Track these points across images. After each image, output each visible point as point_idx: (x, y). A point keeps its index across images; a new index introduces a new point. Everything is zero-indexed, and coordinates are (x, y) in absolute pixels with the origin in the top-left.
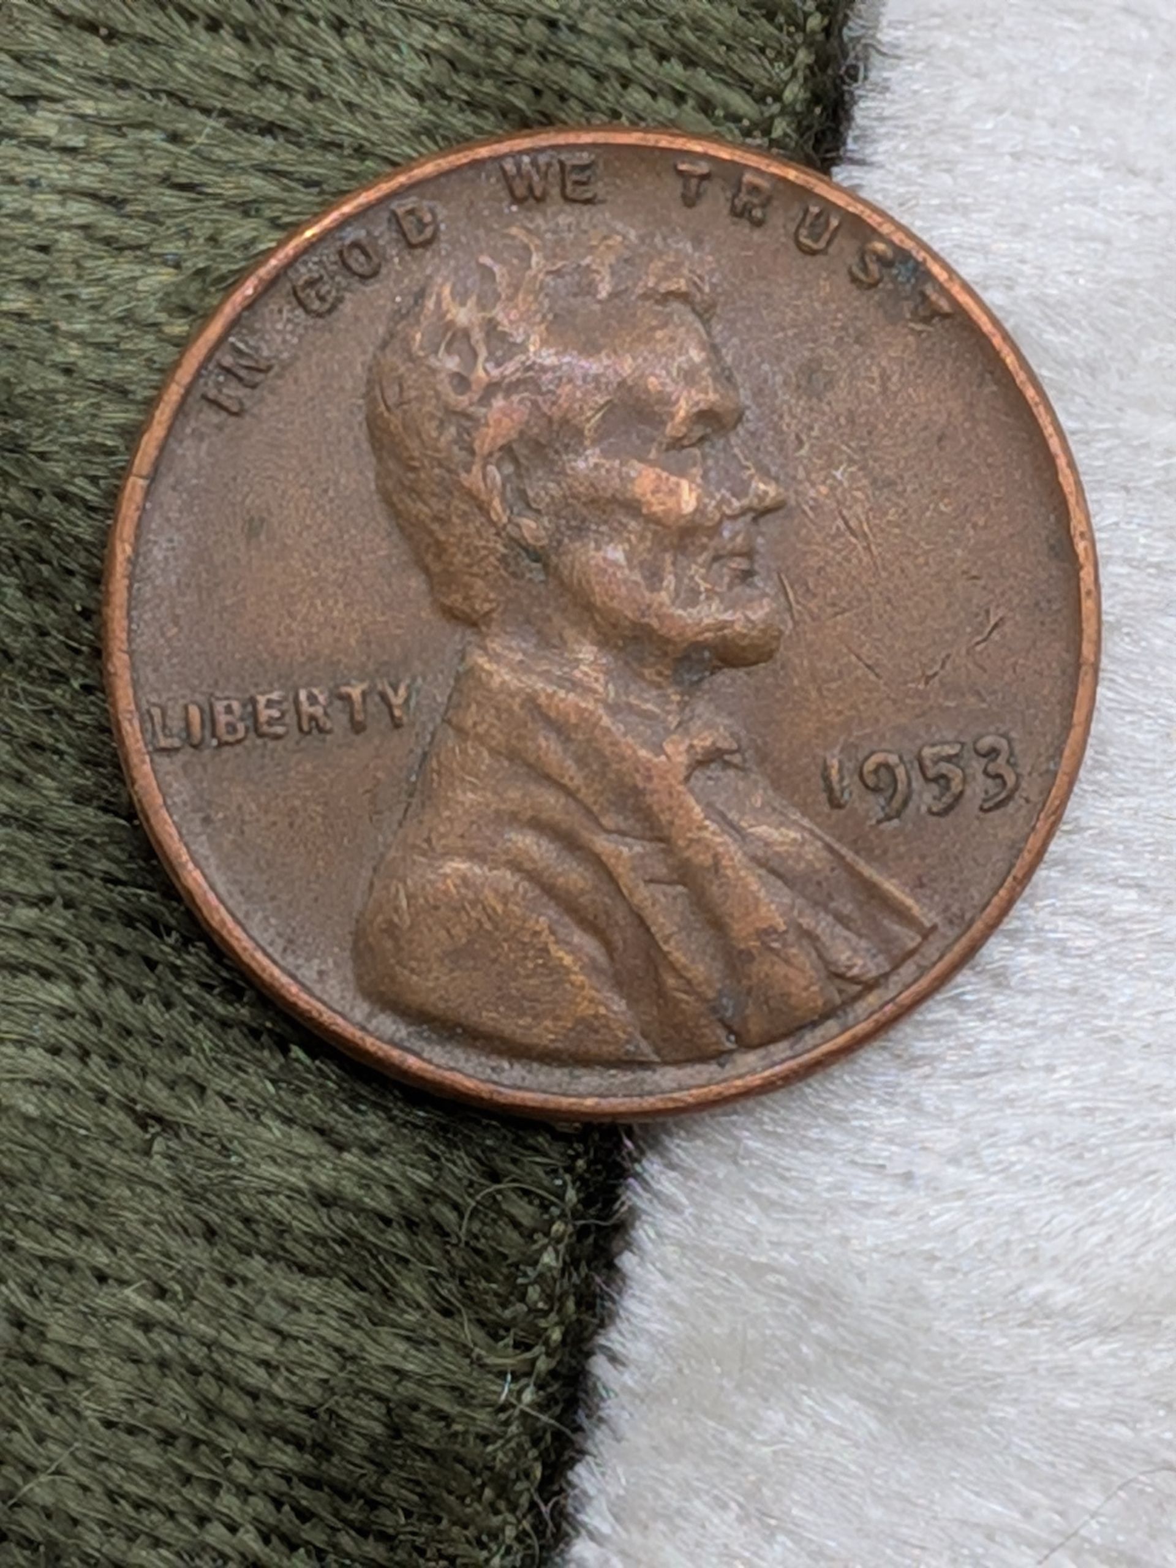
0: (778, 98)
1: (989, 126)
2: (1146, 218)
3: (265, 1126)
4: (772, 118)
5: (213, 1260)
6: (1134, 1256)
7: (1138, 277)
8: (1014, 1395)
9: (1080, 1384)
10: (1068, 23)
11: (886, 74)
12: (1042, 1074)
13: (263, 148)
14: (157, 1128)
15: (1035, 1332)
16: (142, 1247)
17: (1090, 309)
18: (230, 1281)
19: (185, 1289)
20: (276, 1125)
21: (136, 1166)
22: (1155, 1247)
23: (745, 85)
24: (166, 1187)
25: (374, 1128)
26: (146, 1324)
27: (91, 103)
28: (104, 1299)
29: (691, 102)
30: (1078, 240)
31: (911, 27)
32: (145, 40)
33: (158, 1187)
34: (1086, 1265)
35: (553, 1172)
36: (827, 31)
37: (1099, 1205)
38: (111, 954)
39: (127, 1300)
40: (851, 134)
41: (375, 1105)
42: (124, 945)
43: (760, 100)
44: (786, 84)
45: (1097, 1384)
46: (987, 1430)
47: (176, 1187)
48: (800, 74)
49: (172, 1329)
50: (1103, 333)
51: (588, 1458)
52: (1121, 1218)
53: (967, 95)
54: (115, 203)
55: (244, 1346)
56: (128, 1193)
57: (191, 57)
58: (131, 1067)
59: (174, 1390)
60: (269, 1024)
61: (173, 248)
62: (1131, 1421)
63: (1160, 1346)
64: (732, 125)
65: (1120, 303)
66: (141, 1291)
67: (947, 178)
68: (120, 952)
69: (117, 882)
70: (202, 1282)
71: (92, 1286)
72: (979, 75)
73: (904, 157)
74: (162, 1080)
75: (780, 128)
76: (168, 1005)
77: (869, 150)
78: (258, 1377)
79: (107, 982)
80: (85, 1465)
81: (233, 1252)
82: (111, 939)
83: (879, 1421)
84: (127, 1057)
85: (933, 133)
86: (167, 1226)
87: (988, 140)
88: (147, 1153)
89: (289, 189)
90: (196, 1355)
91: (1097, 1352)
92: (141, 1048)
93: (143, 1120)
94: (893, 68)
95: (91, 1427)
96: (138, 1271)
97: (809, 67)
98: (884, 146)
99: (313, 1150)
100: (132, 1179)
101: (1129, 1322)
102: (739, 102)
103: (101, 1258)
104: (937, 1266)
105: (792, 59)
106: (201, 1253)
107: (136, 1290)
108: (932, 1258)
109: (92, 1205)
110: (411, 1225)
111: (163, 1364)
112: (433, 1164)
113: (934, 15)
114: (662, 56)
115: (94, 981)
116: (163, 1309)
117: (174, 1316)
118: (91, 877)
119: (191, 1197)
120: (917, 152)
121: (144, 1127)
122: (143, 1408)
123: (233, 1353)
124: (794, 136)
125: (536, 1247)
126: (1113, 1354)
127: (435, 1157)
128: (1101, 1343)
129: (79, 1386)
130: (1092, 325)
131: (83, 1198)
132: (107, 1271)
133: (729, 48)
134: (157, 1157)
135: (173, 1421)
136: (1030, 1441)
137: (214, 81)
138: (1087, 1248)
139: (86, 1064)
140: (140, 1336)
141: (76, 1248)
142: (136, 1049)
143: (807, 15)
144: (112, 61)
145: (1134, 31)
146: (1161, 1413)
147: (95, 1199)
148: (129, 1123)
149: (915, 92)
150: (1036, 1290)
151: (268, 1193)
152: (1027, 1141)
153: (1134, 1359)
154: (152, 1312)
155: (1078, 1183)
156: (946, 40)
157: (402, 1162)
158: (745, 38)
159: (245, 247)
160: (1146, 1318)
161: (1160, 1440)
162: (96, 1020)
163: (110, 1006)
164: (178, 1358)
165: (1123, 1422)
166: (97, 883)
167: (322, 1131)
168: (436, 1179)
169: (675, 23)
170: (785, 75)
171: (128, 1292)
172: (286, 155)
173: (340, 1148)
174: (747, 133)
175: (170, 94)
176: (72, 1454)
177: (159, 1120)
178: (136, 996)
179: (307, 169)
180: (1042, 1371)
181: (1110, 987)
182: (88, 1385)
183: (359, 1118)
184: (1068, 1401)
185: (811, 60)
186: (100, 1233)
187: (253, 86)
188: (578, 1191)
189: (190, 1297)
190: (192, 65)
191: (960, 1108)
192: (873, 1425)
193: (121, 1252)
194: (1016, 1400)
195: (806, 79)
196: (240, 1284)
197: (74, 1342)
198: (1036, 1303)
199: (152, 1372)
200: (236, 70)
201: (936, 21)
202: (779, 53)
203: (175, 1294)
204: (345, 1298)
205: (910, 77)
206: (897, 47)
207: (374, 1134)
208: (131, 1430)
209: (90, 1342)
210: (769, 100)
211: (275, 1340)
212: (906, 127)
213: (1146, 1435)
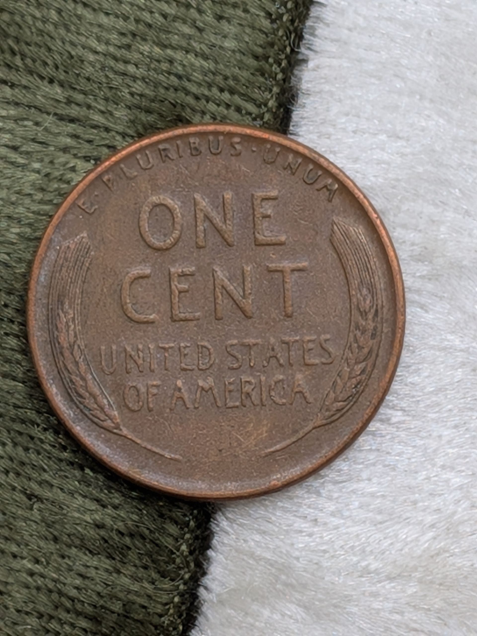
0: (266, 105)
1: (343, 120)
2: (403, 155)
3: (77, 499)
4: (264, 113)
5: (57, 549)
6: (401, 550)
7: (400, 178)
8: (356, 603)
9: (381, 599)
10: (373, 80)
11: (304, 101)
12: (367, 482)
13: (71, 128)
14: (36, 500)
15: (363, 579)
16: (30, 544)
17: (382, 190)
18: (63, 557)
19: (46, 560)
20: (80, 498)
21: (27, 514)
22: (409, 546)
23: (253, 101)
24: (39, 522)
25: (117, 499)
26: (32, 574)
27: (5, 111)
28: (16, 564)
29: (233, 108)
30: (378, 164)
31: (313, 83)
32: (25, 87)
33: (35, 522)
34: (383, 553)
35: (185, 515)
36: (284, 80)
37: (387, 531)
38: (17, 435)
39: (24, 565)
40: (292, 124)
41: (117, 490)
42: (22, 431)
43: (259, 106)
44: (269, 100)
45: (388, 599)
46: (346, 616)
47: (42, 521)
48: (274, 97)
49: (42, 576)
50: (387, 199)
51: (196, 627)
52: (396, 536)
53: (335, 109)
54: (15, 148)
55: (69, 581)
56: (24, 524)
57: (43, 93)
58: (25, 477)
59: (43, 598)
60: (77, 460)
61: (37, 165)
62: (401, 613)
63: (411, 584)
64: (248, 116)
65: (394, 187)
66: (29, 561)
67: (328, 141)
68: (20, 433)
69: (19, 407)
70: (53, 558)
71: (11, 559)
72: (340, 101)
73: (311, 133)
74: (36, 482)
75: (267, 117)
76: (39, 453)
77: (298, 130)
78: (73, 593)
79: (15, 444)
80: (9, 626)
81: (64, 546)
82: (17, 429)
83: (305, 613)
84: (23, 473)
85: (322, 123)
86: (40, 537)
87: (343, 126)
88: (31, 509)
89: (80, 143)
90: (51, 585)
91: (387, 587)
92: (28, 470)
93: (30, 497)
94: (307, 98)
95: (12, 612)
96: (28, 553)
97: (278, 94)
98: (304, 128)
99: (94, 508)
100: (25, 519)
101: (399, 575)
102: (251, 107)
103: (14, 549)
104: (327, 555)
105: (271, 91)
106: (52, 547)
107: (28, 561)
108: (325, 551)
109: (11, 529)
110: (131, 536)
111: (38, 589)
112: (140, 512)
113: (322, 78)
114: (222, 90)
115: (10, 444)
116: (38, 568)
117: (42, 570)
118: (9, 405)
119: (48, 526)
120: (316, 131)
121: (30, 499)
122: (31, 605)
123: (64, 584)
124: (272, 120)
125: (179, 543)
126: (394, 587)
127: (140, 510)
128: (390, 583)
129: (6, 596)
130: (384, 196)
131: (7, 526)
132: (17, 553)
133: (247, 87)
134: (35, 510)
135: (42, 609)
136: (363, 621)
137: (51, 102)
138: (383, 548)
139: (7, 476)
140: (29, 579)
141: (5, 545)
142: (26, 470)
143: (276, 74)
144: (13, 95)
145: (399, 84)
146: (411, 610)
147: (11, 526)
148: (25, 499)
149: (315, 108)
150: (364, 564)
151: (77, 524)
152: (360, 507)
153: (401, 589)
154: (34, 569)
155: (381, 523)
156: (327, 87)
157: (128, 512)
158: (253, 83)
159: (64, 165)
160: (405, 574)
161: (411, 620)
162: (11, 459)
163: (17, 454)
164: (44, 586)
165: (397, 613)
166: (11, 408)
167: (98, 500)
168: (141, 518)
169: (226, 78)
170: (269, 97)
171: (25, 562)
172: (80, 130)
173: (104, 506)
174: (254, 119)
175: (35, 107)
176: (5, 623)
177: (36, 497)
178: (27, 449)
179: (88, 136)
180: (367, 594)
181: (391, 449)
182: (10, 596)
183: (112, 496)
184: (376, 605)
185: (278, 91)
186: (14, 540)
187: (66, 103)
188: (195, 523)
189: (48, 563)
190: (43, 96)
191: (336, 495)
192: (303, 614)
193: (22, 547)
194: (357, 605)
195: (276, 98)
196: (67, 558)
197: (4, 580)
198: (364, 569)
199: (34, 592)
200: (60, 98)
201: (323, 81)
202: (266, 88)
203: (42, 562)
204: (107, 563)
205: (314, 102)
206: (308, 90)
207: (117, 501)
208: (27, 613)
209: (10, 580)
210: (263, 107)
211: (81, 579)
212: (312, 121)
213: (406, 618)
